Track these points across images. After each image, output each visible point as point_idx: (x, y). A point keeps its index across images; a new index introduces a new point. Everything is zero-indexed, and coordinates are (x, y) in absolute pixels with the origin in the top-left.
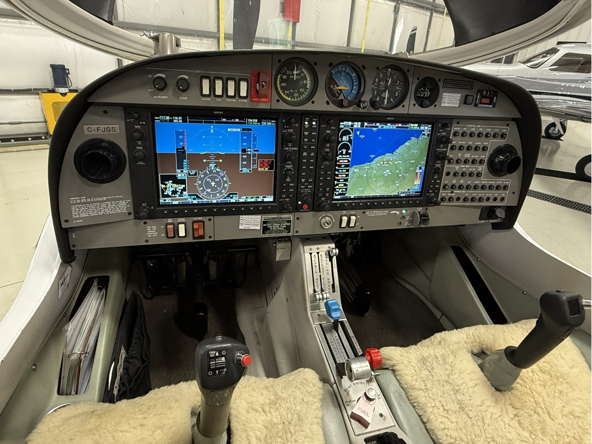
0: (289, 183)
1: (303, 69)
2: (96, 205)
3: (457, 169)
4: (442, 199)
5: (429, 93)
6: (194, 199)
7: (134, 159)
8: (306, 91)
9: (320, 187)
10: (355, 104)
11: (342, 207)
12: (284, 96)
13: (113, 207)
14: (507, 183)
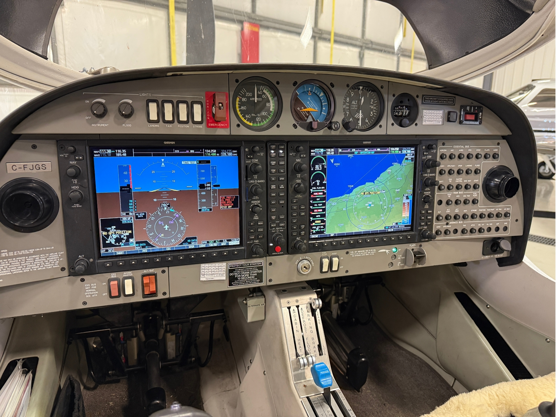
0: (257, 221)
1: (264, 90)
2: (21, 260)
3: (450, 197)
4: (437, 233)
5: (408, 111)
6: (143, 247)
7: (69, 201)
8: (269, 115)
9: (293, 224)
10: (326, 127)
11: (321, 248)
12: (245, 121)
13: (42, 262)
14: (507, 209)
